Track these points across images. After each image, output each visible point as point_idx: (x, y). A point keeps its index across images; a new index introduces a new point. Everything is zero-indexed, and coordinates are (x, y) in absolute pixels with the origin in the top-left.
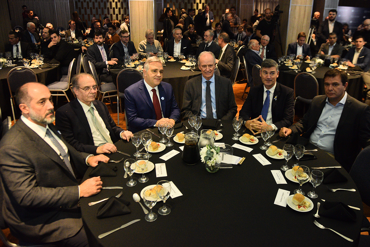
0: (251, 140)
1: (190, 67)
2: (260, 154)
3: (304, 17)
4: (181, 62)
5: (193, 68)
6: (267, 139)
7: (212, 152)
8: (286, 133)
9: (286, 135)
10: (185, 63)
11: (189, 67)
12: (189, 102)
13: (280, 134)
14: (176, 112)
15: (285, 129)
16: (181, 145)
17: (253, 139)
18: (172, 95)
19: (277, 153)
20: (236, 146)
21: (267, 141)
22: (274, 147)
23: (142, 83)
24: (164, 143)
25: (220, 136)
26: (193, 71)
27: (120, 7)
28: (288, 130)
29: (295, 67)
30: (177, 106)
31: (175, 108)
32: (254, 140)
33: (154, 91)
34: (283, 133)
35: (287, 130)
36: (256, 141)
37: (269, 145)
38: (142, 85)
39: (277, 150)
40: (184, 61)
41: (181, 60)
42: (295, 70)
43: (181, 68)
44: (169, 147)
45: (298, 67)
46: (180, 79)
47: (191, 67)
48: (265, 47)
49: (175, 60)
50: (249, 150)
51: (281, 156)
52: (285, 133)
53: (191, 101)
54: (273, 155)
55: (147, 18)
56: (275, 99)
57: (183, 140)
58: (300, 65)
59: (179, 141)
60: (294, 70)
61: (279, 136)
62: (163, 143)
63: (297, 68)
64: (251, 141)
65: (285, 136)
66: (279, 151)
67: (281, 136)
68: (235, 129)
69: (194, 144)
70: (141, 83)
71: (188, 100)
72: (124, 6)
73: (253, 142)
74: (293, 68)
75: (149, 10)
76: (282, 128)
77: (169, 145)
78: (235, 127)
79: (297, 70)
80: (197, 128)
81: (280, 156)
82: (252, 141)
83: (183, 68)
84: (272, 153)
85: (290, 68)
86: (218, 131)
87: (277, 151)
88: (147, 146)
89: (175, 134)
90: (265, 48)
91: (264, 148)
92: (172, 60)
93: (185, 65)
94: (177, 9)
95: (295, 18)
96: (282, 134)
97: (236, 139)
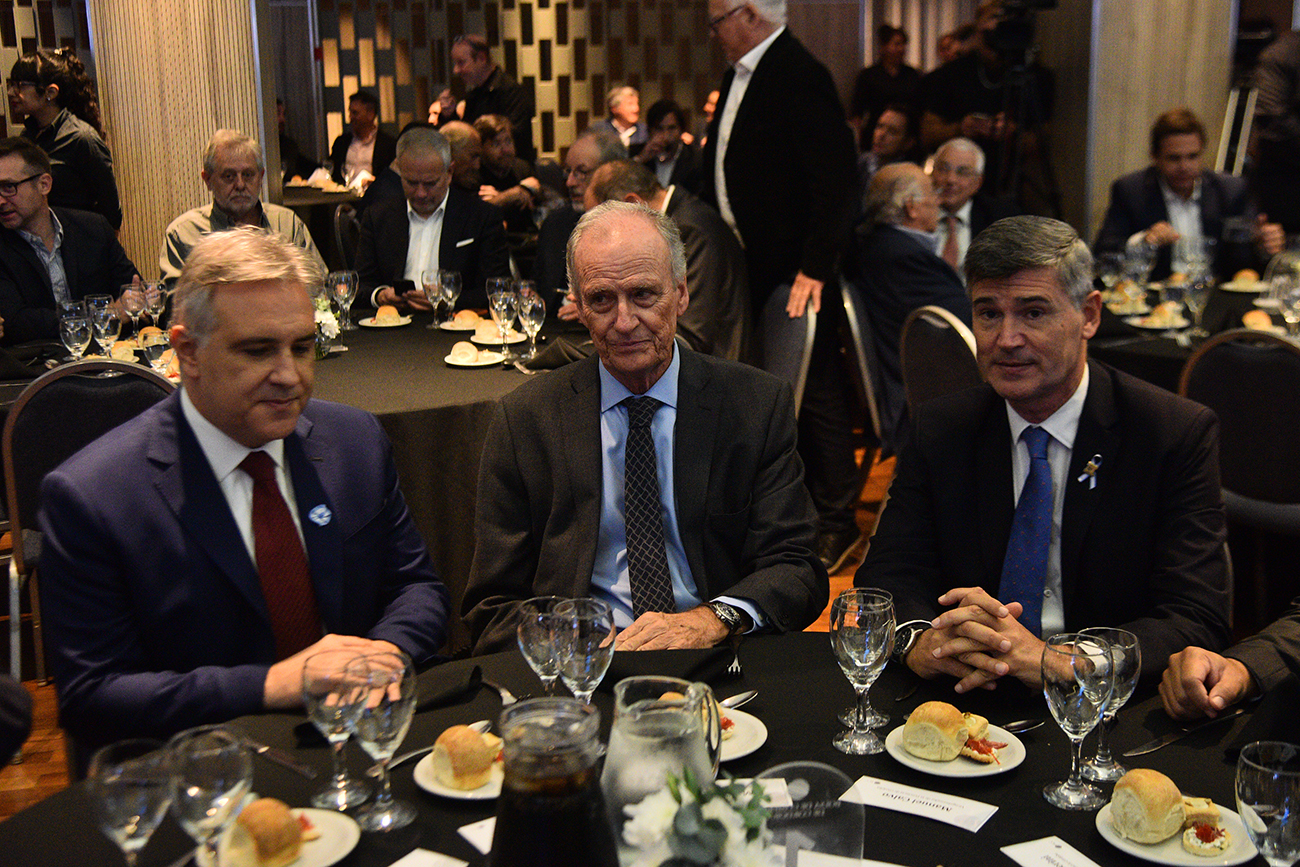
0: (971, 742)
1: (506, 351)
2: (1055, 840)
3: (1190, 29)
4: (446, 326)
5: (527, 352)
6: (1086, 728)
7: (716, 825)
8: (1209, 683)
9: (1216, 700)
10: (473, 332)
11: (496, 348)
12: (513, 540)
13: (1171, 698)
14: (418, 601)
15: (1198, 661)
16: (476, 810)
17: (984, 741)
18: (388, 489)
19: (1184, 828)
20: (868, 791)
21: (1089, 748)
22: (1154, 784)
23: (168, 417)
24: (351, 812)
25: (747, 734)
26: (526, 372)
27: (31, 34)
28: (1222, 669)
29: (1169, 316)
30: (420, 565)
31: (414, 577)
32: (990, 746)
33: (256, 468)
34: (1188, 686)
35: (1215, 668)
36: (1009, 752)
37: (1103, 774)
38: (168, 436)
39: (1177, 800)
40: (464, 320)
41: (445, 313)
42: (1171, 335)
43: (448, 359)
44: (381, 833)
45: (1186, 313)
46: (447, 417)
47: (511, 351)
48: (964, 213)
49: (406, 320)
50: (972, 814)
51: (1217, 842)
52: (1203, 690)
53: (524, 534)
54: (1151, 838)
55: (213, 68)
56: (1087, 481)
57: (483, 779)
58: (1203, 298)
59: (456, 783)
60: (1166, 335)
61: (1163, 711)
62: (336, 809)
63: (1181, 322)
64: (975, 754)
65: (1210, 706)
66: (1190, 811)
67: (1178, 707)
68: (850, 675)
69: (570, 779)
70: (164, 424)
71: (510, 526)
72: (61, 28)
73: (987, 763)
74: (1155, 322)
75: (220, 21)
76: (1175, 657)
77: (385, 820)
78: (850, 664)
79: (1181, 330)
80: (583, 688)
81: (1208, 846)
82: (981, 751)
83: (462, 355)
84: (1145, 825)
85: (1136, 322)
86: (727, 702)
87: (1176, 807)
88: (217, 831)
89: (421, 740)
90: (959, 220)
91: (1070, 797)
92: (388, 317)
93: (473, 339)
94: (404, 45)
95: (1133, 35)
96: (1182, 694)
97: (861, 746)
